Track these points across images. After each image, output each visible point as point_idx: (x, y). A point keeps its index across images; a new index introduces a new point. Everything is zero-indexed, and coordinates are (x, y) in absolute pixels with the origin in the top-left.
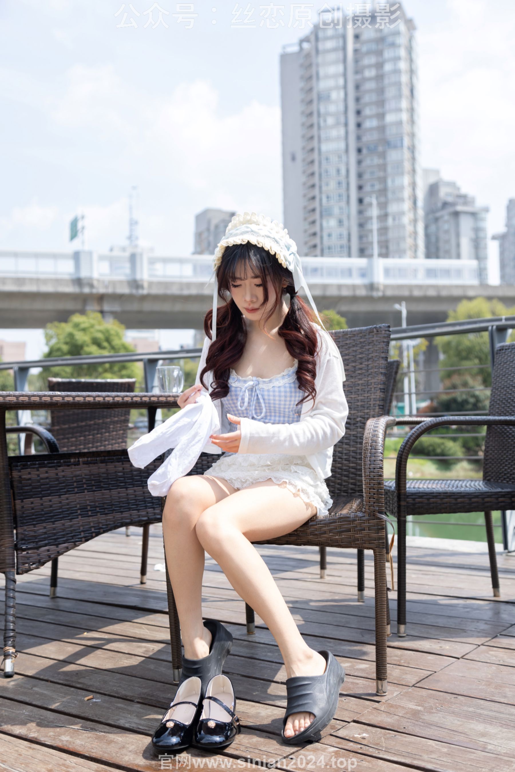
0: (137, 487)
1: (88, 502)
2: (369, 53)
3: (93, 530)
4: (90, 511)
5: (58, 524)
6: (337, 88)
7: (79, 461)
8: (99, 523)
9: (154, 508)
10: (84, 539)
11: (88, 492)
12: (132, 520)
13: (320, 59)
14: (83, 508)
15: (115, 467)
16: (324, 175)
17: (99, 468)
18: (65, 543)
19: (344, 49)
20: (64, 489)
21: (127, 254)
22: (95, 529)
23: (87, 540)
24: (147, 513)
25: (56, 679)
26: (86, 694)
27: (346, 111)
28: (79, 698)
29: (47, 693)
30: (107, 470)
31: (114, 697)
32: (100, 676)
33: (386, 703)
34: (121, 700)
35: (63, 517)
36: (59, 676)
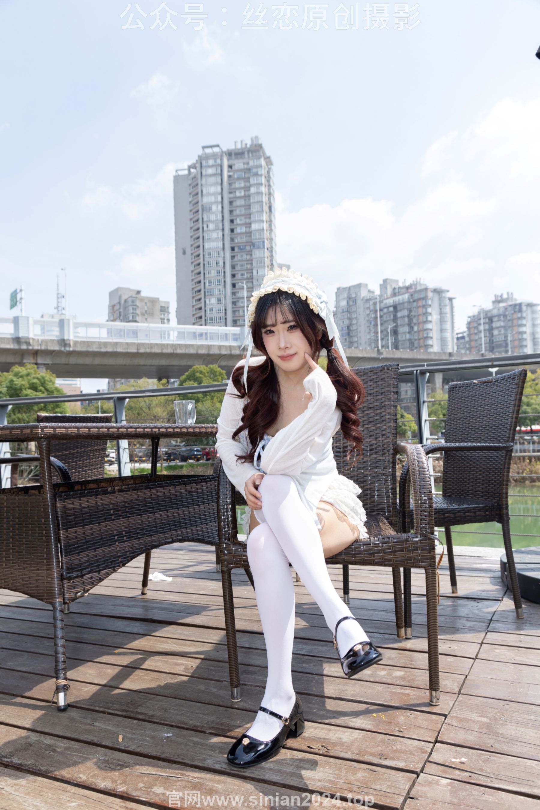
0: (162, 511)
1: (123, 529)
2: (239, 179)
3: (128, 554)
4: (125, 536)
5: (99, 551)
6: (216, 202)
7: (114, 489)
8: (133, 547)
9: (176, 530)
10: (121, 564)
11: (123, 518)
12: (160, 543)
13: (204, 181)
14: (120, 534)
15: (145, 493)
16: (207, 266)
17: (131, 495)
18: (105, 569)
19: (221, 175)
20: (103, 516)
21: (57, 320)
22: (130, 554)
23: (124, 565)
24: (172, 535)
25: (113, 710)
26: (153, 726)
27: (223, 220)
28: (148, 732)
29: (111, 729)
30: (138, 497)
31: (183, 728)
32: (156, 702)
33: (453, 717)
34: (192, 732)
35: (103, 544)
36: (115, 705)
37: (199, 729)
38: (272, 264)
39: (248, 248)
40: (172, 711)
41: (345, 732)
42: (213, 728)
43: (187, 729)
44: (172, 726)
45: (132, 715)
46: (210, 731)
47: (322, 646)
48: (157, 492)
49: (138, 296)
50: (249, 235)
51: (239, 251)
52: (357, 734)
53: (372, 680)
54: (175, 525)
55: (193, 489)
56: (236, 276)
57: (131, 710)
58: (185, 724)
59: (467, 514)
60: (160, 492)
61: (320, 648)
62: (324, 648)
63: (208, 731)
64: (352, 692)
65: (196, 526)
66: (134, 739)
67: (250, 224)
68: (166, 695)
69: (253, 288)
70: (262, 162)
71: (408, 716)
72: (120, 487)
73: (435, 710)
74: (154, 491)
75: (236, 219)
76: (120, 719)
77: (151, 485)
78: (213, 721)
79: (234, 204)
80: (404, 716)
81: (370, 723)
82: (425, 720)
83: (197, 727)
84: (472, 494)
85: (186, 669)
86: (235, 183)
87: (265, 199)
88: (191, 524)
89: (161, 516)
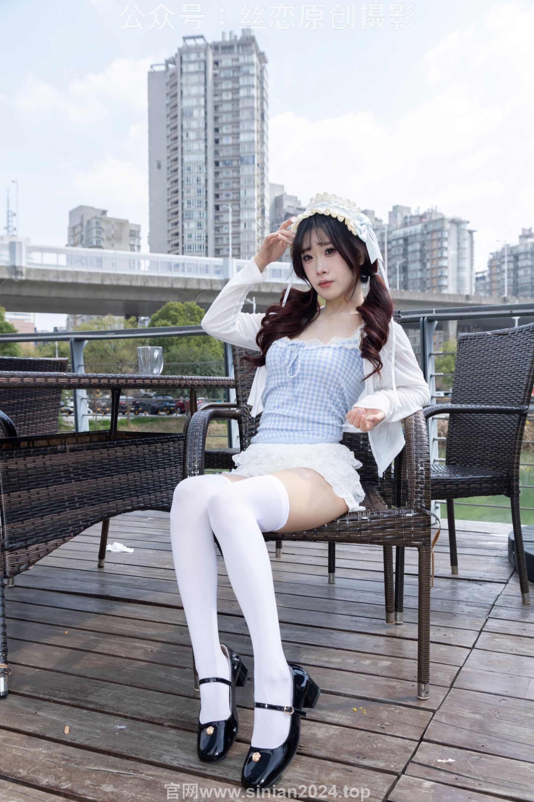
0: (121, 474)
1: (75, 494)
2: (226, 79)
3: (81, 523)
4: (78, 502)
5: (47, 519)
6: (198, 106)
7: (65, 448)
8: (87, 515)
9: (137, 496)
10: (72, 534)
11: (75, 482)
12: (118, 510)
13: (184, 80)
14: (71, 500)
15: (101, 453)
17: (86, 455)
18: (53, 540)
19: (205, 73)
20: (52, 479)
21: (6, 242)
22: (83, 522)
23: (75, 535)
24: (132, 502)
25: (59, 698)
26: (104, 717)
27: (206, 128)
28: (98, 724)
29: (57, 719)
30: (93, 457)
31: (138, 720)
32: (109, 690)
33: (442, 713)
34: (148, 724)
35: (51, 510)
36: (62, 693)
37: (156, 721)
38: (263, 184)
39: (235, 163)
40: (126, 701)
41: (320, 728)
42: (172, 720)
43: (143, 721)
44: (126, 717)
45: (81, 704)
46: (169, 724)
47: (301, 630)
48: (116, 452)
49: (103, 217)
50: (236, 147)
51: (225, 166)
52: (334, 730)
53: (354, 670)
54: (136, 491)
55: (158, 450)
56: (220, 196)
57: (80, 698)
58: (140, 715)
59: (472, 485)
60: (119, 452)
61: (298, 632)
62: (303, 633)
63: (166, 724)
64: (332, 683)
65: (161, 492)
66: (82, 731)
67: (238, 134)
68: (121, 682)
69: (239, 211)
70: (255, 58)
71: (392, 711)
72: (73, 446)
73: (423, 705)
74: (112, 451)
75: (222, 128)
76: (68, 708)
77: (109, 444)
78: (173, 712)
79: (220, 109)
80: (387, 711)
81: (349, 718)
82: (411, 716)
83: (155, 718)
84: (479, 463)
85: (146, 653)
86: (221, 83)
87: (256, 104)
88: (155, 490)
89: (120, 479)
